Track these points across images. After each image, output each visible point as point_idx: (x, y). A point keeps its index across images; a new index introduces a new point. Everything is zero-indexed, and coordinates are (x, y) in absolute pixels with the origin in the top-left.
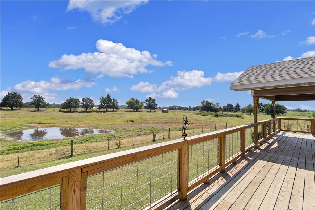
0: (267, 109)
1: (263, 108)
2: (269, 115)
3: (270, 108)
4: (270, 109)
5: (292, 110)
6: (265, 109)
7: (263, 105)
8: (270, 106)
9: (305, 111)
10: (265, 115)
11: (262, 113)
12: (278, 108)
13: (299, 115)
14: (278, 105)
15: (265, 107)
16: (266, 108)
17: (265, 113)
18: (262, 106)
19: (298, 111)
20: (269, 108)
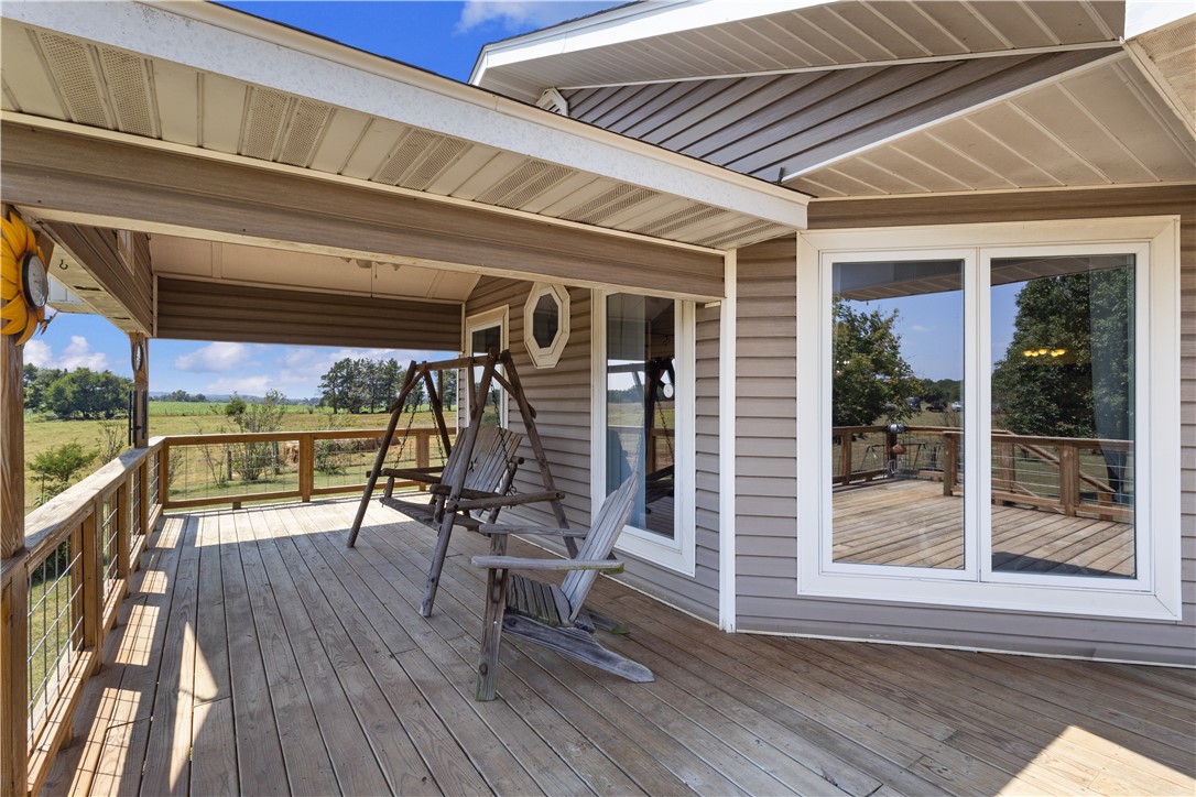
0: (60, 392)
1: (37, 390)
2: (68, 419)
3: (75, 387)
4: (74, 393)
5: (159, 396)
6: (49, 392)
7: (39, 373)
8: (73, 381)
9: (201, 398)
10: (49, 419)
11: (35, 412)
12: (110, 387)
13: (184, 415)
14: (107, 378)
15: (48, 385)
16: (52, 389)
17: (51, 413)
18: (33, 378)
19: (179, 400)
20: (69, 391)
